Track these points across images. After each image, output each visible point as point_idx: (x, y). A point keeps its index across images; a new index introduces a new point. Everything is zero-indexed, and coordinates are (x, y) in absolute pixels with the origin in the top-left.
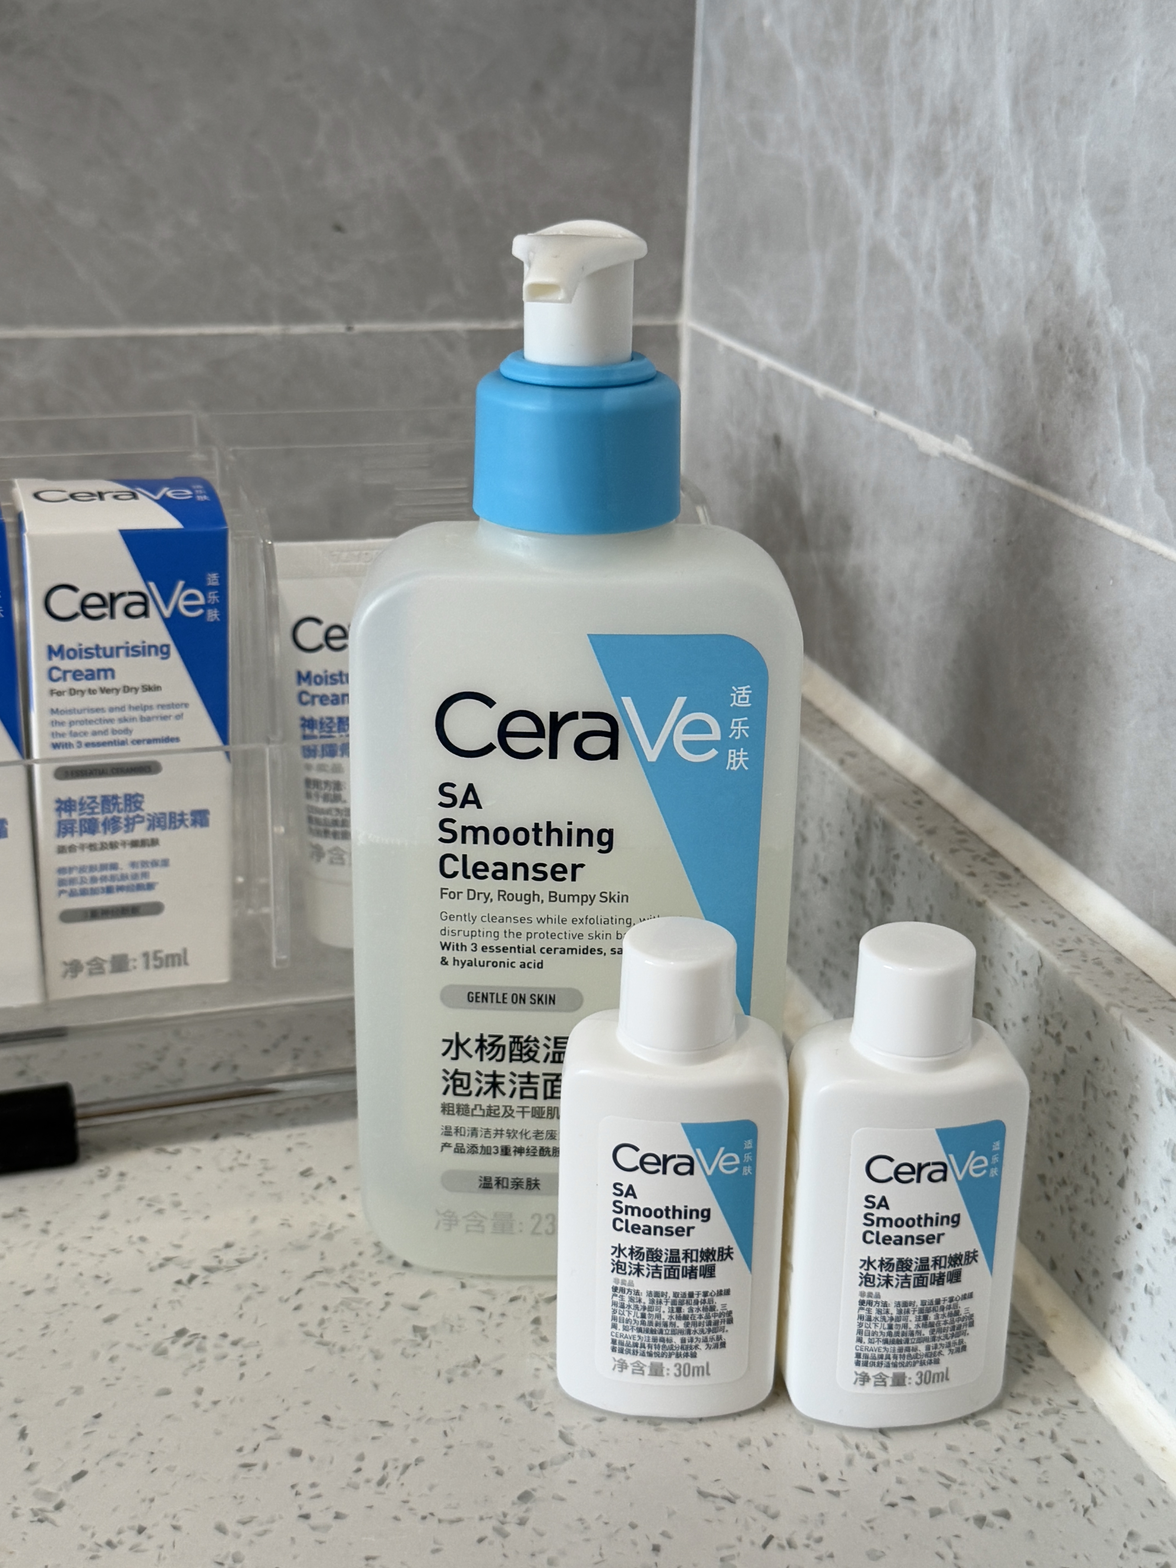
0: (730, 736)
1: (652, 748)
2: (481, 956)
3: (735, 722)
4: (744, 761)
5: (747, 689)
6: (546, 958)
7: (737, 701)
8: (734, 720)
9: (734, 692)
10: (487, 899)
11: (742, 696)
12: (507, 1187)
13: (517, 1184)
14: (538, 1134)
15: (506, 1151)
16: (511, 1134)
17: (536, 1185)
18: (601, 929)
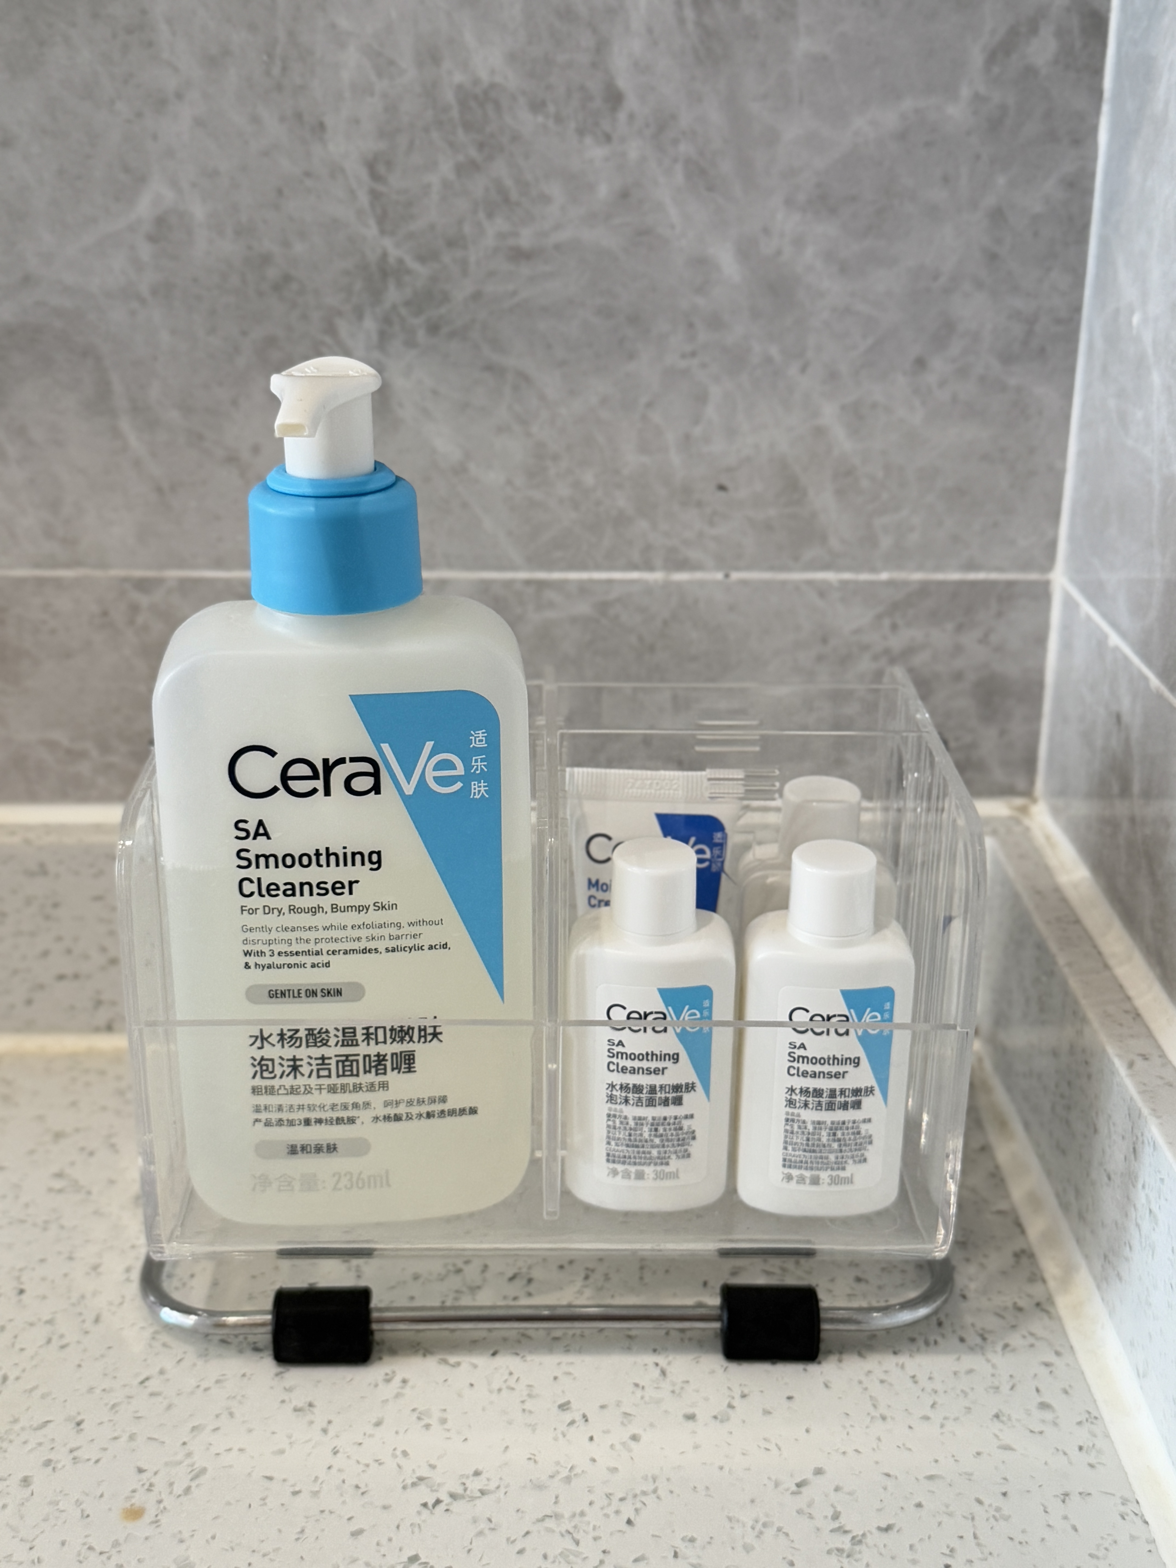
0: (472, 771)
1: (409, 783)
2: (278, 960)
3: (475, 760)
4: (485, 790)
5: (483, 733)
6: (331, 958)
7: (475, 743)
8: (474, 758)
9: (473, 735)
10: (280, 912)
11: (479, 738)
12: (310, 1152)
13: (318, 1149)
14: (333, 1107)
15: (307, 1122)
16: (311, 1108)
17: (335, 1149)
18: (376, 932)
